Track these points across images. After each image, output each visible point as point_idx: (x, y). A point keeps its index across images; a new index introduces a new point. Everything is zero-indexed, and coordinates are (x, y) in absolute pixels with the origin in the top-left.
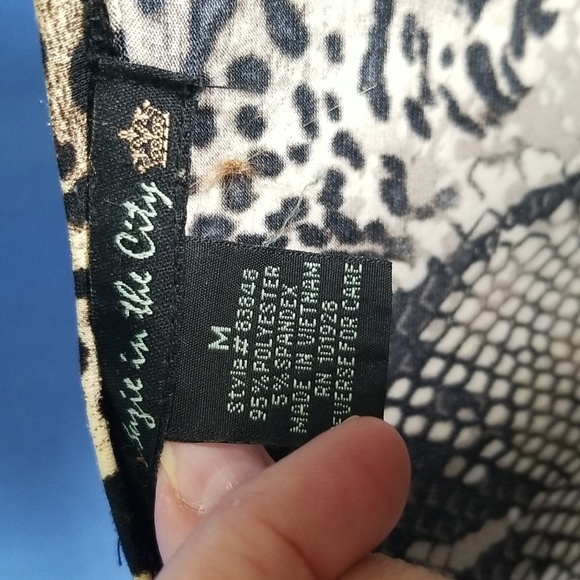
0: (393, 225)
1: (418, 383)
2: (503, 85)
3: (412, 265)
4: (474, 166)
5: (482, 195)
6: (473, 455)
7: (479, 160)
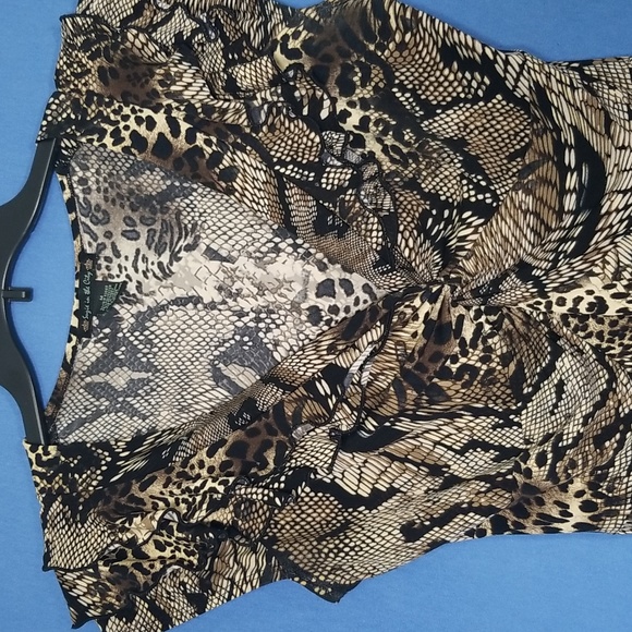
0: (139, 295)
1: (142, 334)
2: (167, 271)
5: (162, 295)
6: (145, 355)
7: (161, 286)
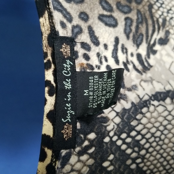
1: (129, 136)
2: (146, 64)
3: (127, 102)
4: (141, 81)
5: (144, 89)
7: (142, 80)
